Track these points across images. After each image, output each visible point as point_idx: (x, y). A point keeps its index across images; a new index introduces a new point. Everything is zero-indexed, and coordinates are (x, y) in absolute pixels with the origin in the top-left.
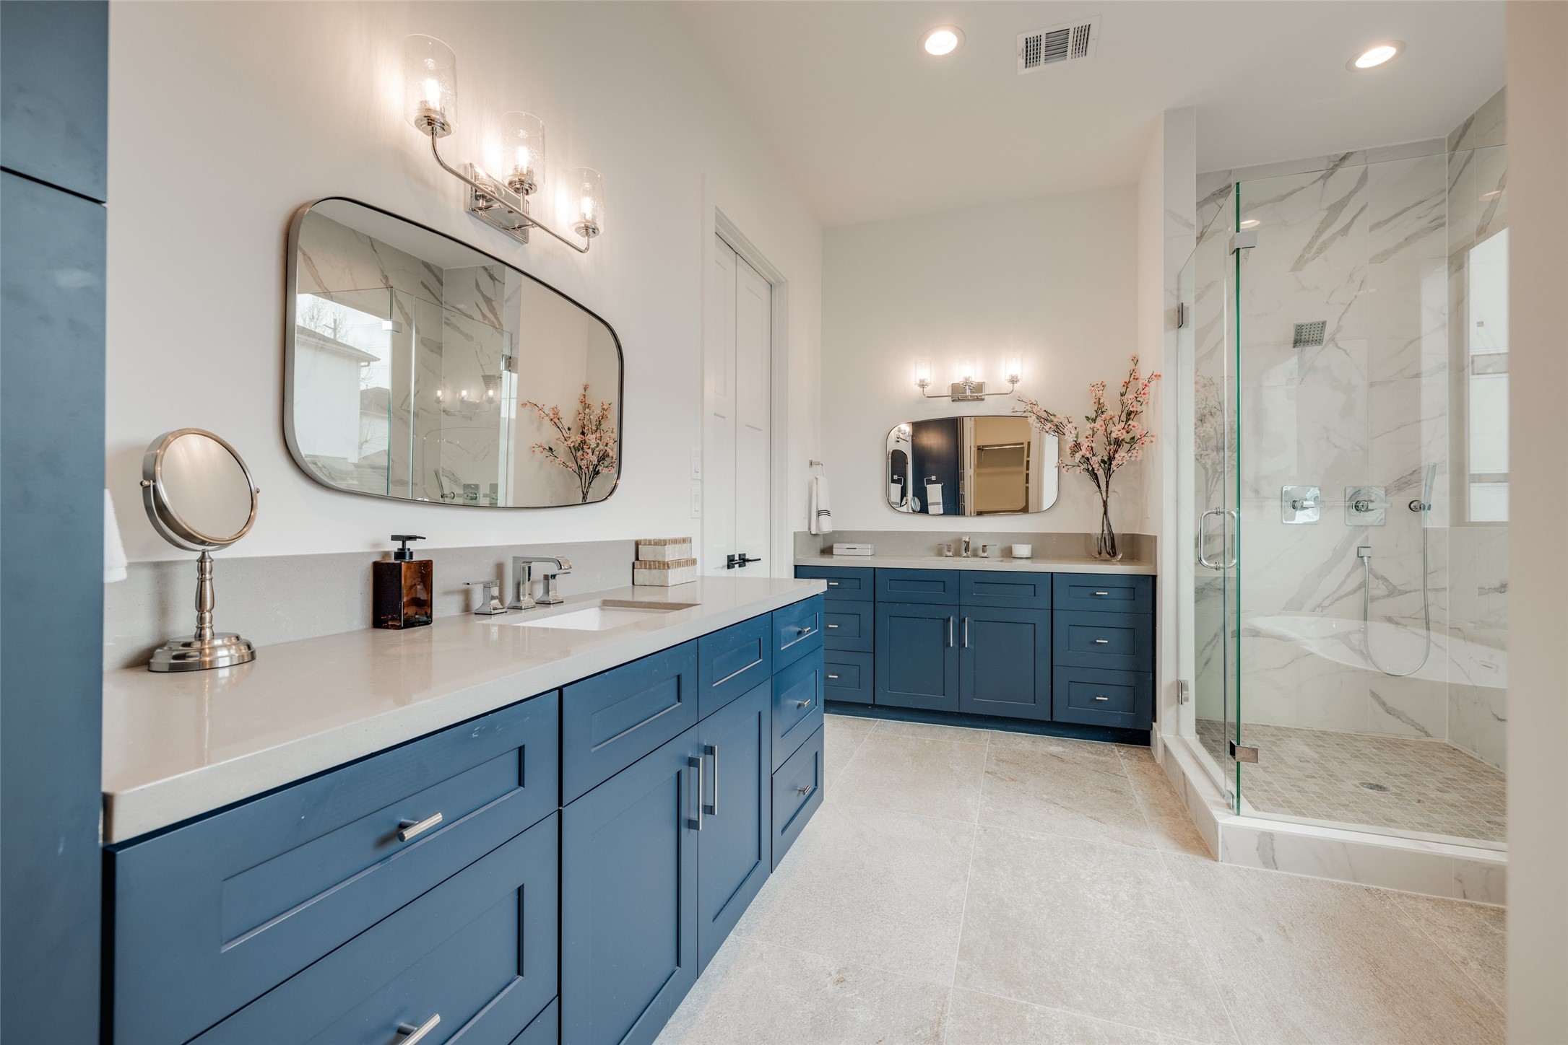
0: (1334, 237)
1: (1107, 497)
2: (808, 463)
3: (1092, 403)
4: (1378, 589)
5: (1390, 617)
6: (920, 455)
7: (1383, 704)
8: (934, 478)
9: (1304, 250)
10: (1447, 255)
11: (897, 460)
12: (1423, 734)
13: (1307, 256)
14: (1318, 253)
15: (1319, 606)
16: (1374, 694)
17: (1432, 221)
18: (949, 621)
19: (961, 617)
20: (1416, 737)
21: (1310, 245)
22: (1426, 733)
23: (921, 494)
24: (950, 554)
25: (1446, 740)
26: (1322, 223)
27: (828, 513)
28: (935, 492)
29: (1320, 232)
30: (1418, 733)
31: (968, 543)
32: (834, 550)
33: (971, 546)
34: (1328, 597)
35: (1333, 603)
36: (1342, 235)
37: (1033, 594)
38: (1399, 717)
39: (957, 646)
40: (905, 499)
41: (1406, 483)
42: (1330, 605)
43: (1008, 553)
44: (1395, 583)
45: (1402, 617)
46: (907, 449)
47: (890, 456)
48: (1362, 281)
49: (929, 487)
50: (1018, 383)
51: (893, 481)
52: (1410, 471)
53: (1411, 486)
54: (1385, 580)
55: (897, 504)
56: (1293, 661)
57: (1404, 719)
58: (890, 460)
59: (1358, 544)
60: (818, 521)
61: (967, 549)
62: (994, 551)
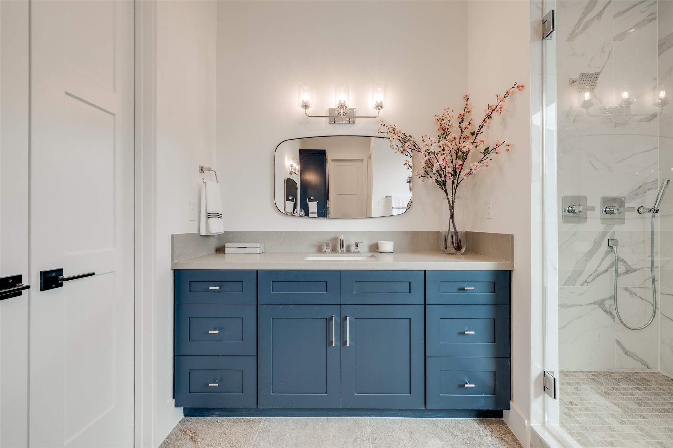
0: (592, 20)
1: (453, 202)
2: (198, 170)
3: (436, 129)
4: (622, 269)
5: (627, 288)
6: (305, 186)
7: (623, 349)
8: (312, 198)
9: (575, 26)
10: (657, 40)
11: (290, 184)
12: (646, 367)
13: (577, 31)
14: (583, 29)
15: (585, 282)
16: (618, 342)
17: (649, 16)
18: (332, 320)
19: (343, 316)
20: (642, 370)
21: (578, 25)
22: (647, 366)
23: (305, 207)
24: (329, 250)
25: (659, 370)
26: (586, 8)
27: (219, 216)
28: (313, 206)
29: (585, 15)
30: (643, 367)
31: (342, 242)
32: (226, 249)
33: (345, 244)
34: (591, 275)
35: (594, 279)
36: (598, 19)
37: (408, 291)
38: (632, 357)
39: (339, 344)
40: (296, 210)
41: (636, 194)
42: (592, 281)
43: (375, 248)
44: (630, 264)
45: (634, 287)
46: (297, 179)
47: (286, 182)
48: (610, 53)
49: (310, 203)
50: (383, 109)
51: (288, 199)
52: (638, 186)
53: (638, 197)
54: (624, 262)
55: (291, 213)
56: (570, 322)
57: (635, 358)
58: (285, 185)
59: (608, 237)
60: (207, 224)
61: (342, 246)
62: (364, 247)
